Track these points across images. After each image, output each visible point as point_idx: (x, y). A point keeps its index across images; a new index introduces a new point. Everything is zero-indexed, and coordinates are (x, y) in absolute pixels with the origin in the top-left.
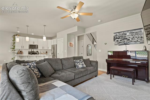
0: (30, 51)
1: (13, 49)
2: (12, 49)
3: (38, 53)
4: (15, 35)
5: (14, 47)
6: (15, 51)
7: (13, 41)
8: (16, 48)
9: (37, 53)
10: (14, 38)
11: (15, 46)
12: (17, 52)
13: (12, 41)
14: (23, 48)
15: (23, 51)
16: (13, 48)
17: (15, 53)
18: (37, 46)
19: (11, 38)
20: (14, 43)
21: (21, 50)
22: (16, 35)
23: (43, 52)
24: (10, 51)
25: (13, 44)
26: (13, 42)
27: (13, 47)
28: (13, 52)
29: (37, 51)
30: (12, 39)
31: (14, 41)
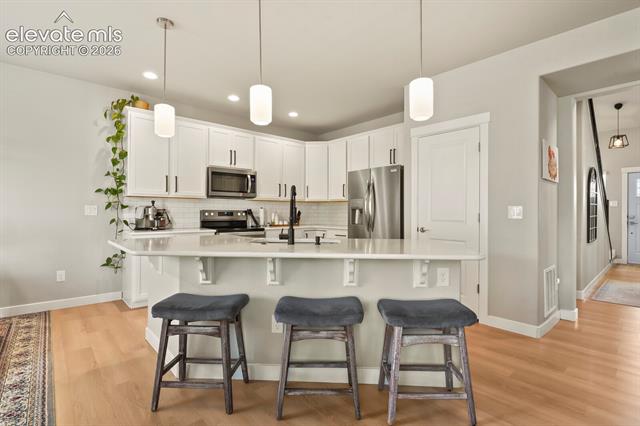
0: (210, 212)
1: (112, 198)
2: (105, 199)
3: (255, 221)
4: (120, 105)
5: (121, 180)
6: (123, 207)
7: (111, 145)
8: (131, 188)
9: (250, 223)
10: (116, 125)
11: (123, 177)
12: (140, 215)
13: (108, 140)
14: (172, 193)
15: (174, 210)
16: (115, 192)
17: (126, 222)
18: (253, 177)
19: (96, 124)
20: (117, 156)
21: (159, 205)
22: (134, 101)
23: (279, 220)
24: (94, 208)
25: (115, 162)
26: (114, 150)
27: (111, 183)
28: (112, 214)
29: (249, 212)
30: (107, 126)
31: (119, 145)
